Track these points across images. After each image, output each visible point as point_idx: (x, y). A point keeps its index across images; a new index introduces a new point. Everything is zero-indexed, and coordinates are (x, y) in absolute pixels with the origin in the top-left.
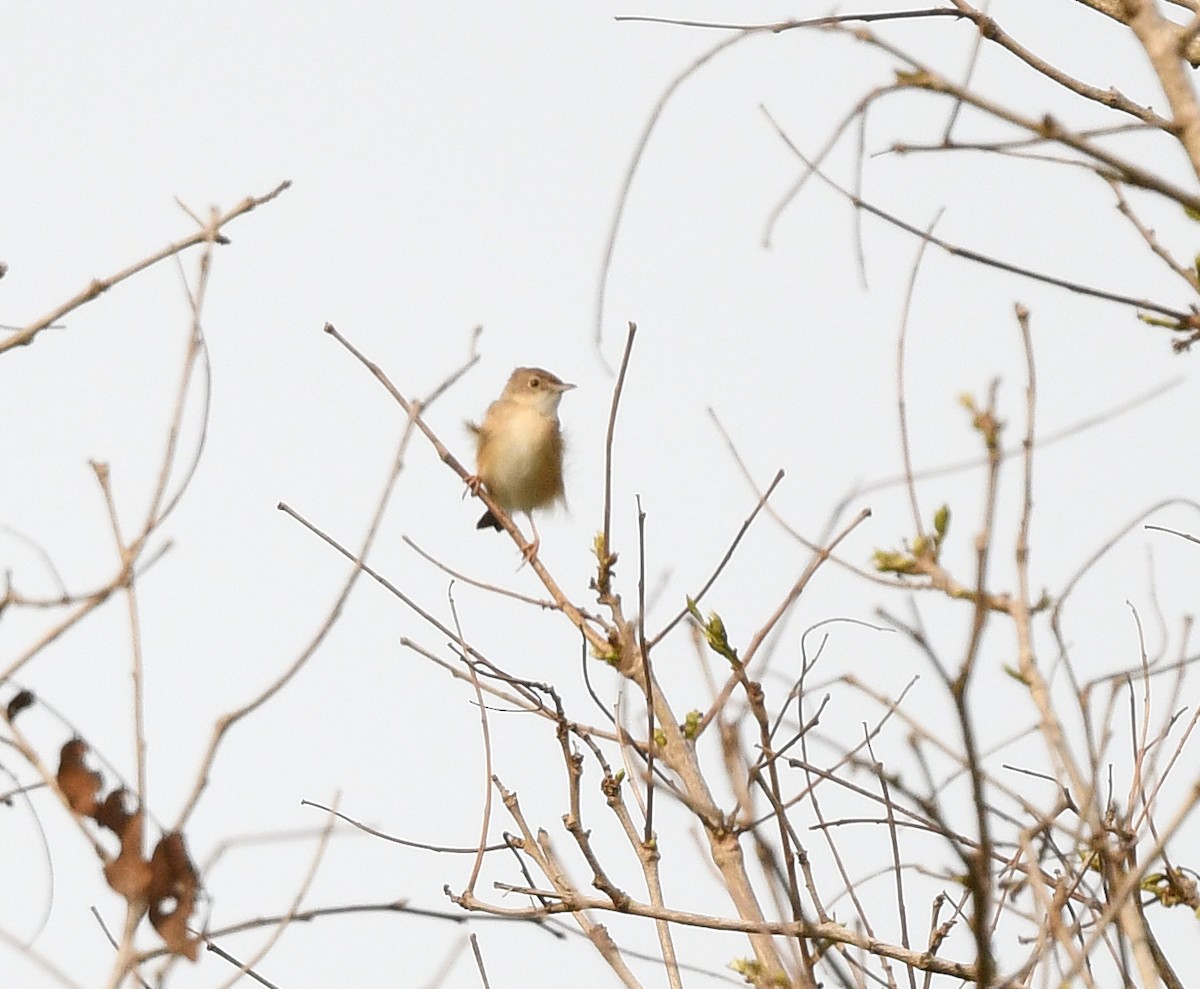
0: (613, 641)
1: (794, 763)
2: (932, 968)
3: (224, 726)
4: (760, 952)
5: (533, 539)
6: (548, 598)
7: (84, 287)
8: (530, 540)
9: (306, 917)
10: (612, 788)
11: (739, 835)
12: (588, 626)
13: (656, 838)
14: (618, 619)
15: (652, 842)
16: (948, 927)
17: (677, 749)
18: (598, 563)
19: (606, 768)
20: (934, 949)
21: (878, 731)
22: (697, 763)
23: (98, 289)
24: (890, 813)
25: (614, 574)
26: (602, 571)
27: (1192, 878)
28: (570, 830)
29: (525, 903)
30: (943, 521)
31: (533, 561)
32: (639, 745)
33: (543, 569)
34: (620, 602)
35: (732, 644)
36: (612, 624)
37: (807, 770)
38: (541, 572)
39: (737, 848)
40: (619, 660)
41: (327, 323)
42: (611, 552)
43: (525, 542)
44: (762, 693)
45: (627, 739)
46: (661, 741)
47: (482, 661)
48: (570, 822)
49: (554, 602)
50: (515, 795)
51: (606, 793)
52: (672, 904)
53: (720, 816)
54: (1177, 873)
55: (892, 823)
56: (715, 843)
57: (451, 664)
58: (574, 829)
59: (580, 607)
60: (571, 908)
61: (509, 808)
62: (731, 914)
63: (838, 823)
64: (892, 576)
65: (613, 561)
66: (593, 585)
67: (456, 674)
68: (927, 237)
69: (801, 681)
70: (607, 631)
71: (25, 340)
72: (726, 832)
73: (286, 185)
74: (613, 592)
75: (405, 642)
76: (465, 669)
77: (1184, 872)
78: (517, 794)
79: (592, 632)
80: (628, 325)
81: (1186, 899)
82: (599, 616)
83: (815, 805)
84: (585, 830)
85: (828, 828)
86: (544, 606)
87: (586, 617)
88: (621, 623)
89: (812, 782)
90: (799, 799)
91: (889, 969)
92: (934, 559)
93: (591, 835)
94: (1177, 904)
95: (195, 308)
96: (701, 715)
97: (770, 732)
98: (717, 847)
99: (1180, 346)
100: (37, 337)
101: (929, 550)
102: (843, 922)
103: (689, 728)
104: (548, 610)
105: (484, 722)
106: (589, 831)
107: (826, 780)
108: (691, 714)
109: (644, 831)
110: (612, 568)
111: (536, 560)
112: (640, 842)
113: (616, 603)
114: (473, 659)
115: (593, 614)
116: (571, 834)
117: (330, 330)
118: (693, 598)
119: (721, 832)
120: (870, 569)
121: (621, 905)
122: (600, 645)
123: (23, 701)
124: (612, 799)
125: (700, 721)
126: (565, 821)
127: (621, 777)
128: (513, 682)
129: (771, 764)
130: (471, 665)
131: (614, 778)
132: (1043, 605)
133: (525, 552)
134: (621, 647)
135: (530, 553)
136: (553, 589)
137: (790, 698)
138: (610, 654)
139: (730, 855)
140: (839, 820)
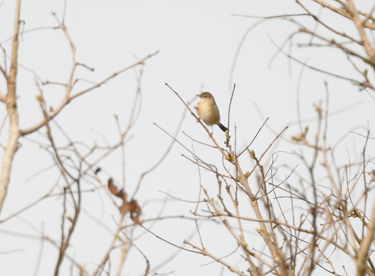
0: (229, 155)
1: (270, 184)
2: (300, 230)
3: (143, 175)
4: (262, 227)
5: (212, 132)
6: (215, 145)
7: (112, 74)
8: (211, 132)
9: (161, 219)
10: (228, 188)
11: (257, 200)
12: (224, 152)
14: (231, 151)
15: (237, 200)
16: (304, 221)
17: (243, 180)
18: (226, 138)
19: (227, 184)
20: (300, 226)
21: (289, 177)
22: (248, 183)
23: (115, 75)
24: (291, 195)
25: (229, 140)
26: (227, 140)
27: (360, 211)
29: (208, 214)
30: (307, 129)
31: (211, 137)
32: (234, 178)
33: (214, 139)
35: (256, 157)
36: (229, 151)
37: (273, 185)
38: (213, 140)
39: (257, 203)
40: (231, 160)
42: (229, 135)
43: (210, 133)
44: (263, 168)
45: (232, 178)
46: (240, 178)
47: (199, 159)
48: (219, 196)
49: (216, 146)
51: (227, 189)
52: (241, 215)
53: (253, 195)
54: (356, 210)
55: (291, 197)
56: (252, 201)
57: (192, 160)
58: (220, 198)
59: (222, 148)
60: (219, 215)
61: (205, 193)
62: (255, 217)
63: (280, 197)
65: (230, 137)
66: (225, 143)
67: (194, 162)
69: (272, 165)
70: (228, 153)
71: (98, 86)
72: (254, 199)
74: (230, 144)
75: (182, 155)
76: (195, 161)
77: (358, 210)
78: (207, 189)
79: (224, 153)
80: (234, 84)
81: (358, 216)
82: (226, 150)
83: (275, 193)
85: (278, 198)
86: (214, 147)
87: (223, 150)
89: (274, 188)
90: (271, 192)
91: (291, 231)
94: (356, 217)
95: (139, 81)
96: (249, 173)
97: (265, 176)
98: (252, 202)
99: (361, 90)
102: (280, 220)
103: (246, 176)
105: (200, 173)
106: (223, 198)
107: (277, 187)
108: (247, 172)
109: (235, 198)
110: (229, 139)
112: (234, 200)
113: (230, 147)
114: (197, 158)
115: (225, 149)
117: (166, 84)
118: (248, 146)
119: (253, 199)
120: (290, 139)
121: (230, 215)
122: (226, 156)
123: (98, 170)
124: (228, 191)
125: (249, 174)
127: (230, 186)
128: (206, 164)
129: (265, 184)
130: (197, 160)
131: (228, 186)
132: (329, 149)
133: (210, 135)
134: (231, 157)
135: (211, 135)
136: (216, 144)
137: (270, 169)
138: (229, 158)
139: (255, 204)
140: (280, 196)
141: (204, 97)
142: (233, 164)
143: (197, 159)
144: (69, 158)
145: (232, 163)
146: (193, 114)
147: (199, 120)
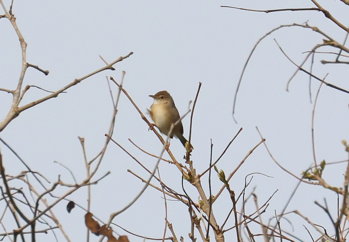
0: (190, 174)
6: (171, 160)
7: (73, 81)
10: (197, 222)
11: (223, 233)
12: (182, 170)
13: (209, 238)
14: (191, 168)
15: (208, 239)
17: (206, 207)
18: (186, 151)
22: (212, 211)
23: (77, 82)
25: (191, 155)
26: (187, 154)
28: (191, 238)
30: (323, 165)
32: (196, 205)
33: (170, 152)
34: (192, 163)
36: (189, 169)
39: (223, 237)
40: (191, 180)
41: (111, 77)
44: (234, 194)
46: (202, 204)
48: (191, 236)
49: (173, 161)
50: (171, 224)
53: (218, 227)
59: (180, 163)
61: (169, 228)
64: (307, 180)
65: (191, 151)
66: (184, 158)
68: (323, 82)
69: (244, 189)
70: (188, 171)
71: (55, 96)
72: (220, 232)
73: (132, 53)
74: (190, 160)
75: (129, 171)
78: (172, 224)
80: (199, 83)
82: (185, 166)
84: (195, 238)
86: (169, 163)
87: (182, 166)
88: (192, 169)
92: (320, 176)
93: (197, 240)
96: (214, 197)
98: (217, 236)
100: (59, 95)
101: (318, 173)
103: (210, 201)
104: (170, 163)
105: (166, 203)
106: (196, 239)
107: (252, 221)
109: (206, 235)
110: (190, 153)
111: (168, 149)
112: (205, 238)
113: (191, 163)
116: (191, 239)
119: (218, 232)
122: (186, 176)
124: (197, 225)
126: (189, 235)
127: (200, 219)
131: (198, 219)
134: (192, 176)
136: (173, 158)
137: (241, 194)
138: (188, 178)
139: (220, 238)
140: (258, 234)
141: (160, 99)
142: (194, 185)
143: (164, 186)
144: (20, 191)
145: (193, 183)
146: (144, 119)
147: (151, 127)
